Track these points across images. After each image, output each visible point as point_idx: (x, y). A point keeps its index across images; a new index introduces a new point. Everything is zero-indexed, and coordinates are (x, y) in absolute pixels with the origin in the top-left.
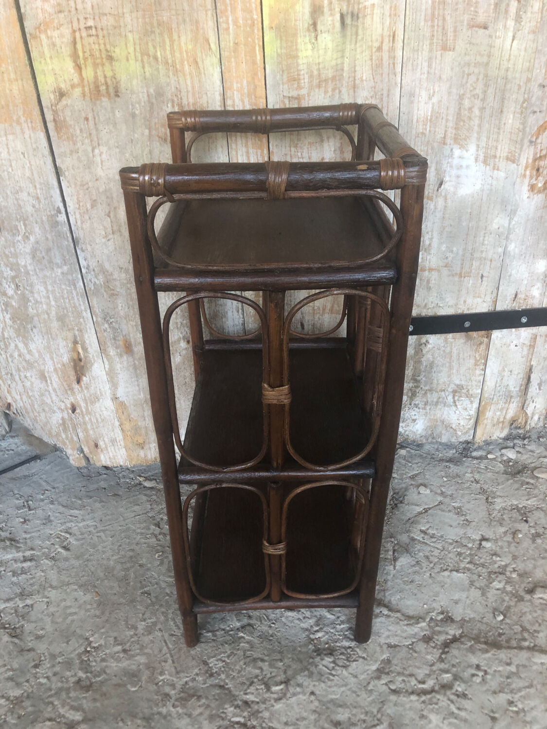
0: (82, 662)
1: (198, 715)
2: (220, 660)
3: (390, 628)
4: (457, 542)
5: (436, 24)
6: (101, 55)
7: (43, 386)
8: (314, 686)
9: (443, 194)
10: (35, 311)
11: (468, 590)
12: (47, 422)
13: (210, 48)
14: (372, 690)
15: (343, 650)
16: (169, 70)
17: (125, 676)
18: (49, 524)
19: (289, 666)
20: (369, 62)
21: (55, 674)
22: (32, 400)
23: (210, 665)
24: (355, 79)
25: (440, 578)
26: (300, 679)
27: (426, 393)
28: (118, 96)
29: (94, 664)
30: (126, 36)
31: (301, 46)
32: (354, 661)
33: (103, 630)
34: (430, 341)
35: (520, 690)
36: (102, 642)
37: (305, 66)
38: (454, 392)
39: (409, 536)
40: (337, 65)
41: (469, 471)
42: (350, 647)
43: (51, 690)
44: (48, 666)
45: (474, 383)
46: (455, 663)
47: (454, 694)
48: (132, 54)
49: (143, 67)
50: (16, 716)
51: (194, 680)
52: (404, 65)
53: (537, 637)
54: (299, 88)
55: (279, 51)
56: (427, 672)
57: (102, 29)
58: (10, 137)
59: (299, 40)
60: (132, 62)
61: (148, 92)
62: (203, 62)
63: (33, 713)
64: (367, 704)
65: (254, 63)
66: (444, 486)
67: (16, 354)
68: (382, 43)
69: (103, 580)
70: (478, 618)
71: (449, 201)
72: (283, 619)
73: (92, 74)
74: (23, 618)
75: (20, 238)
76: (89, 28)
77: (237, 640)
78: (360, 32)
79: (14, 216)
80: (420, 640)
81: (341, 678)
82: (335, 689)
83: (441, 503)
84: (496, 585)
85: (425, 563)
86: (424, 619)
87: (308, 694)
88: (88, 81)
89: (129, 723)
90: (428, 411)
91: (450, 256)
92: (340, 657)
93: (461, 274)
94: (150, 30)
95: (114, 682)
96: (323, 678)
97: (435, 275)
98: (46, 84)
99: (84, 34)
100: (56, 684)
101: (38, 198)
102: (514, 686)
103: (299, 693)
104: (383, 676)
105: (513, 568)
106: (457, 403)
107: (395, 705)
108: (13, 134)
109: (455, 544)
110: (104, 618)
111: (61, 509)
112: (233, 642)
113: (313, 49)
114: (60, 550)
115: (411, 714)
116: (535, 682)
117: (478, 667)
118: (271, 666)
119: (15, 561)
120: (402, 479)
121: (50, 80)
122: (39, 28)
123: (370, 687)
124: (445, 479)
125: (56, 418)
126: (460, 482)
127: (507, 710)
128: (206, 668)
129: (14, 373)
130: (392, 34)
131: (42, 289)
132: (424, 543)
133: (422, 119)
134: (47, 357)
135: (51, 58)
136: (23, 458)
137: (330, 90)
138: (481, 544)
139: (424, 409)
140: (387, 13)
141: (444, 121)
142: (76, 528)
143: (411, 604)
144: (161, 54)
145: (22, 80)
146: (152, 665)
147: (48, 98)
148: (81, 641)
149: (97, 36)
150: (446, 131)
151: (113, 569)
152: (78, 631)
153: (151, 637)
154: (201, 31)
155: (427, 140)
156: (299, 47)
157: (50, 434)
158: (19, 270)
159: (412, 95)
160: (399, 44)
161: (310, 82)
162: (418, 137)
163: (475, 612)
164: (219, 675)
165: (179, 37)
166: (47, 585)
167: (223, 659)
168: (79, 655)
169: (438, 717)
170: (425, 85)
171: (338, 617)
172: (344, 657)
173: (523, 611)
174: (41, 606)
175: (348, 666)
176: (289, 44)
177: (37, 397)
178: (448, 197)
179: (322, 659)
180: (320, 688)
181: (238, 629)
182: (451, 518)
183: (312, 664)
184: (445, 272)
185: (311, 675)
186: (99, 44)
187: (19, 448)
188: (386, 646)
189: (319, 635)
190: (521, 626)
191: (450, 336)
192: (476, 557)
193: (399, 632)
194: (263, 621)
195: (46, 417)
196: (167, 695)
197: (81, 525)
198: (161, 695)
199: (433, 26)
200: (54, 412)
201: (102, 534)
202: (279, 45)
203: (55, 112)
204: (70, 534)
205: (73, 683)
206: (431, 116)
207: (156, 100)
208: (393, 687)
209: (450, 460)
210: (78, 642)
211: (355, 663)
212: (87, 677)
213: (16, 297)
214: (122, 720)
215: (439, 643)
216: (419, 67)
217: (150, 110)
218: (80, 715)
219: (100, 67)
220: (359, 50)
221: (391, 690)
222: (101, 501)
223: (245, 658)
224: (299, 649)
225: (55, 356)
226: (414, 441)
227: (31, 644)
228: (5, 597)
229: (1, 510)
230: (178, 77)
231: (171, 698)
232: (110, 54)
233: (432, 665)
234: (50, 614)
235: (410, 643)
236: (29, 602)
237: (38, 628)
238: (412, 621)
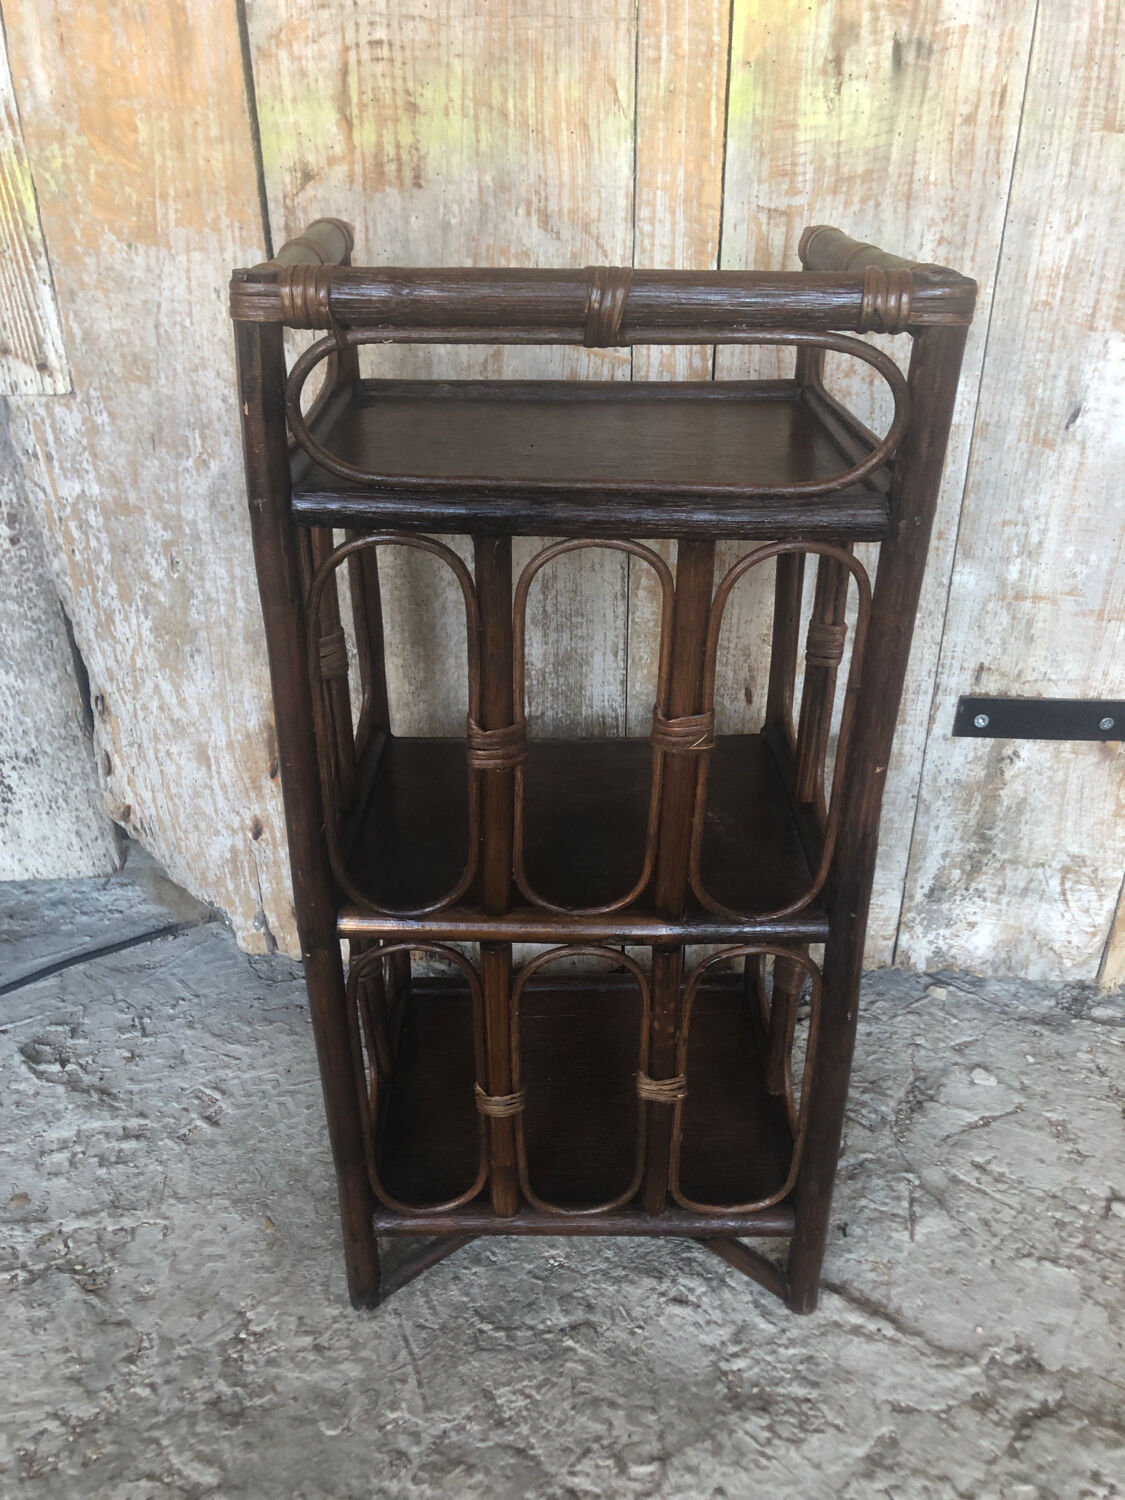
0: (227, 1361)
3: (899, 1368)
4: (1054, 1197)
5: (1094, 74)
6: (394, 101)
7: (200, 775)
8: (724, 1475)
9: (1079, 437)
10: (203, 619)
11: (1080, 1308)
12: (200, 855)
13: (616, 100)
15: (792, 1405)
16: (527, 138)
17: (315, 1402)
18: (182, 1068)
19: (671, 1425)
20: (945, 146)
21: (168, 1381)
22: (174, 805)
23: (499, 1402)
24: (911, 182)
25: (1014, 1273)
26: (692, 1455)
27: (1003, 867)
28: (418, 186)
29: (252, 1368)
30: (448, 64)
31: (805, 105)
32: (817, 1431)
33: (275, 1299)
34: (1023, 754)
36: (272, 1324)
37: (810, 147)
38: (1065, 871)
39: (946, 1172)
40: (877, 147)
41: (1085, 1046)
42: (807, 1400)
43: (156, 1412)
44: (156, 1360)
45: (1110, 854)
46: (1042, 1462)
48: (458, 102)
49: (477, 130)
50: (81, 1460)
51: (460, 1429)
52: (1019, 156)
54: (793, 191)
55: (758, 111)
56: (980, 1476)
57: (402, 47)
58: (197, 256)
59: (803, 92)
60: (455, 118)
61: (479, 181)
62: (599, 126)
63: (117, 1457)
65: (704, 134)
66: (1026, 1074)
67: (154, 705)
68: (977, 107)
69: (281, 1196)
70: (1099, 1370)
71: (1090, 453)
72: (662, 1321)
73: (373, 138)
74: (113, 1255)
75: (190, 463)
76: (376, 44)
77: (559, 1354)
78: (932, 80)
79: (183, 417)
80: (964, 1403)
81: (785, 1467)
82: (769, 1488)
83: (1020, 1108)
85: (981, 1236)
86: (976, 1359)
87: (710, 1491)
88: (363, 153)
90: (1004, 907)
91: (1082, 571)
92: (785, 1418)
93: (1102, 612)
94: (497, 55)
95: (292, 1414)
96: (744, 1462)
97: (1044, 611)
98: (280, 153)
99: (366, 55)
100: (169, 1403)
103: (690, 1487)
104: (880, 1473)
106: (1069, 897)
108: (202, 249)
109: (1050, 1201)
110: (279, 1274)
111: (210, 1040)
112: (550, 1358)
113: (830, 112)
114: (199, 1123)
118: (631, 1419)
119: (107, 1135)
120: (935, 1050)
121: (289, 145)
122: (277, 36)
123: (850, 1494)
124: (1031, 1059)
125: (219, 848)
126: (1063, 1068)
128: (490, 1406)
129: (146, 743)
130: (999, 90)
131: (222, 572)
132: (979, 1190)
133: (1048, 273)
134: (216, 715)
135: (294, 100)
136: (140, 930)
137: (856, 199)
138: (1108, 1208)
139: (996, 901)
140: (993, 45)
141: (1095, 280)
142: (236, 1081)
143: (949, 1323)
144: (515, 106)
145: (232, 142)
146: (376, 1387)
147: (279, 181)
148: (229, 1317)
149: (391, 60)
150: (1097, 302)
151: (308, 1173)
152: (224, 1294)
154: (602, 64)
155: (1053, 318)
156: (801, 105)
157: (203, 879)
158: (180, 528)
159: (1031, 220)
160: (1012, 112)
161: (817, 180)
162: (1035, 310)
163: (1093, 1356)
164: (517, 1425)
165: (556, 72)
166: (167, 1192)
167: (527, 1391)
168: (223, 1346)
170: (1060, 200)
171: (784, 1331)
172: (792, 1420)
174: (151, 1235)
175: (802, 1441)
176: (781, 98)
177: (187, 799)
178: (1089, 444)
179: (745, 1419)
180: (737, 1482)
181: (562, 1330)
182: (1043, 1143)
183: (721, 1426)
184: (1068, 605)
185: (717, 1451)
186: (393, 78)
187: (134, 910)
188: (888, 1408)
189: (739, 1364)
191: (1068, 745)
192: (1098, 1237)
193: (918, 1380)
194: (618, 1320)
195: (199, 843)
196: (401, 1454)
197: (247, 1076)
198: (389, 1452)
199: (1088, 79)
200: (217, 833)
201: (288, 1099)
202: (759, 99)
203: (290, 212)
204: (223, 1092)
205: (205, 1403)
206: (1069, 267)
207: (495, 196)
209: (1044, 1021)
210: (222, 1318)
211: (817, 1436)
212: (235, 1392)
213: (168, 585)
215: (1009, 1416)
216: (1052, 164)
217: (481, 218)
218: (215, 1474)
219: (390, 125)
220: (926, 119)
222: (292, 1032)
223: (574, 1395)
224: (694, 1389)
225: (232, 715)
226: (967, 972)
227: (122, 1312)
228: (80, 1206)
229: (86, 1029)
230: (544, 154)
231: (410, 1462)
232: (412, 99)
233: (992, 1462)
234: (169, 1252)
235: (943, 1406)
236: (127, 1222)
237: (141, 1279)
238: (949, 1360)
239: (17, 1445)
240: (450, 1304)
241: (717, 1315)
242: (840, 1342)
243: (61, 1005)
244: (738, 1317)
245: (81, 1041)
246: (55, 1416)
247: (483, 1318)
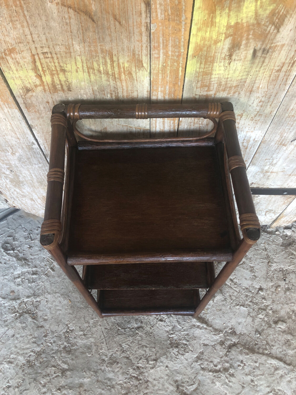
0: (66, 337)
1: (117, 372)
2: (127, 344)
3: (206, 335)
4: (247, 289)
6: (56, 69)
8: (168, 363)
10: (24, 180)
11: (247, 318)
13: (143, 66)
14: (193, 367)
16: (109, 77)
17: (85, 348)
18: (43, 251)
19: (158, 351)
20: (268, 78)
21: (54, 342)
22: (27, 206)
23: (123, 347)
24: (253, 87)
25: (235, 310)
26: (162, 359)
28: (70, 91)
29: (71, 339)
30: (75, 58)
31: (216, 68)
33: (74, 322)
35: (257, 376)
36: (74, 328)
37: (216, 79)
38: (267, 212)
40: (242, 79)
41: (263, 242)
42: (186, 344)
43: (53, 350)
44: (51, 337)
46: (232, 358)
47: (228, 374)
48: (81, 68)
49: (90, 76)
50: (39, 362)
51: (115, 353)
53: (272, 348)
54: (209, 90)
55: (198, 70)
56: (219, 361)
57: (56, 54)
59: (215, 65)
60: (81, 73)
61: (92, 89)
62: (136, 74)
63: (47, 361)
64: (190, 374)
65: (177, 77)
67: (15, 193)
68: (282, 67)
70: (247, 333)
72: (157, 325)
73: (50, 79)
74: (37, 308)
75: (9, 154)
76: (45, 53)
77: (135, 334)
78: (267, 60)
79: (4, 145)
80: (218, 343)
81: (180, 360)
82: (177, 365)
84: (260, 316)
85: (229, 300)
86: (222, 332)
87: (165, 367)
88: (47, 83)
89: (88, 373)
91: (287, 168)
92: (182, 349)
93: (290, 175)
94: (95, 55)
95: (81, 351)
96: (172, 360)
97: (274, 174)
98: (16, 84)
99: (42, 57)
100: (55, 348)
101: (18, 138)
102: (255, 373)
103: (161, 366)
104: (199, 361)
105: (271, 308)
106: (267, 215)
107: (202, 376)
110: (74, 315)
112: (133, 336)
113: (225, 70)
114: (49, 270)
115: (208, 381)
116: (265, 373)
117: (242, 362)
118: (150, 350)
121: (19, 82)
123: (193, 366)
127: (250, 384)
128: (121, 348)
130: (292, 62)
131: (27, 172)
132: (230, 287)
135: (17, 70)
137: (232, 92)
138: (258, 291)
143: (218, 322)
144: (103, 69)
146: (97, 344)
148: (65, 326)
149: (52, 58)
152: (62, 320)
153: (96, 329)
154: (137, 56)
156: (214, 68)
158: (11, 165)
159: (294, 96)
161: (218, 88)
163: (247, 330)
164: (127, 352)
165: (118, 59)
166: (46, 291)
167: (129, 344)
168: (64, 333)
169: (220, 384)
171: (183, 328)
173: (270, 333)
174: (44, 303)
175: (184, 354)
176: (207, 66)
179: (173, 350)
180: (170, 364)
181: (136, 328)
182: (247, 273)
183: (168, 352)
184: (281, 173)
185: (167, 358)
186: (54, 63)
188: (202, 345)
189: (173, 336)
190: (267, 342)
192: (254, 299)
193: (210, 338)
194: (148, 325)
196: (104, 360)
198: (101, 360)
202: (198, 66)
203: (25, 99)
204: (54, 260)
205: (63, 348)
208: (202, 367)
210: (63, 326)
211: (187, 353)
212: (69, 345)
213: (11, 175)
214: (85, 371)
215: (227, 345)
218: (67, 367)
219: (57, 76)
220: (261, 72)
221: (201, 368)
223: (138, 345)
224: (163, 342)
227: (42, 324)
228: (27, 294)
229: (16, 237)
230: (116, 82)
231: (105, 362)
232: (63, 68)
233: (221, 358)
234: (49, 308)
235: (214, 344)
236: (38, 299)
237: (44, 314)
238: (217, 333)
239: (26, 359)
240: (112, 322)
241: (169, 324)
242: (194, 330)
243: (9, 230)
244: (173, 324)
245: (16, 242)
246: (32, 351)
247: (119, 326)
